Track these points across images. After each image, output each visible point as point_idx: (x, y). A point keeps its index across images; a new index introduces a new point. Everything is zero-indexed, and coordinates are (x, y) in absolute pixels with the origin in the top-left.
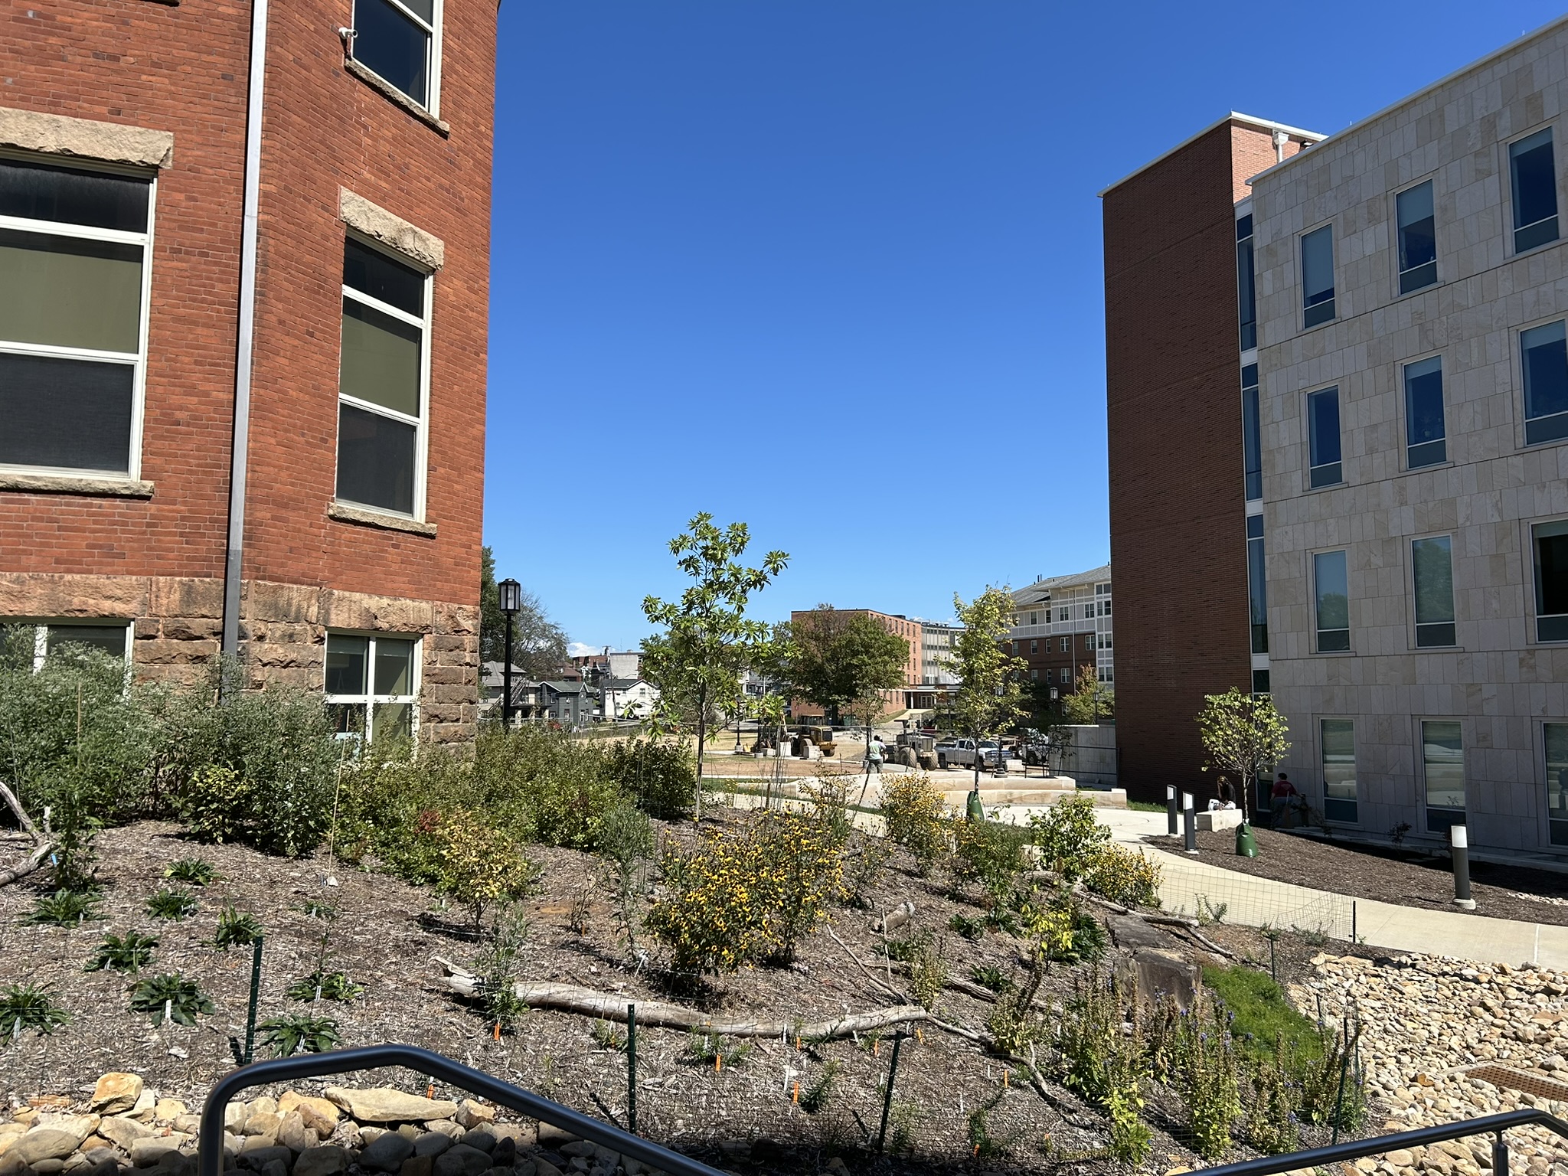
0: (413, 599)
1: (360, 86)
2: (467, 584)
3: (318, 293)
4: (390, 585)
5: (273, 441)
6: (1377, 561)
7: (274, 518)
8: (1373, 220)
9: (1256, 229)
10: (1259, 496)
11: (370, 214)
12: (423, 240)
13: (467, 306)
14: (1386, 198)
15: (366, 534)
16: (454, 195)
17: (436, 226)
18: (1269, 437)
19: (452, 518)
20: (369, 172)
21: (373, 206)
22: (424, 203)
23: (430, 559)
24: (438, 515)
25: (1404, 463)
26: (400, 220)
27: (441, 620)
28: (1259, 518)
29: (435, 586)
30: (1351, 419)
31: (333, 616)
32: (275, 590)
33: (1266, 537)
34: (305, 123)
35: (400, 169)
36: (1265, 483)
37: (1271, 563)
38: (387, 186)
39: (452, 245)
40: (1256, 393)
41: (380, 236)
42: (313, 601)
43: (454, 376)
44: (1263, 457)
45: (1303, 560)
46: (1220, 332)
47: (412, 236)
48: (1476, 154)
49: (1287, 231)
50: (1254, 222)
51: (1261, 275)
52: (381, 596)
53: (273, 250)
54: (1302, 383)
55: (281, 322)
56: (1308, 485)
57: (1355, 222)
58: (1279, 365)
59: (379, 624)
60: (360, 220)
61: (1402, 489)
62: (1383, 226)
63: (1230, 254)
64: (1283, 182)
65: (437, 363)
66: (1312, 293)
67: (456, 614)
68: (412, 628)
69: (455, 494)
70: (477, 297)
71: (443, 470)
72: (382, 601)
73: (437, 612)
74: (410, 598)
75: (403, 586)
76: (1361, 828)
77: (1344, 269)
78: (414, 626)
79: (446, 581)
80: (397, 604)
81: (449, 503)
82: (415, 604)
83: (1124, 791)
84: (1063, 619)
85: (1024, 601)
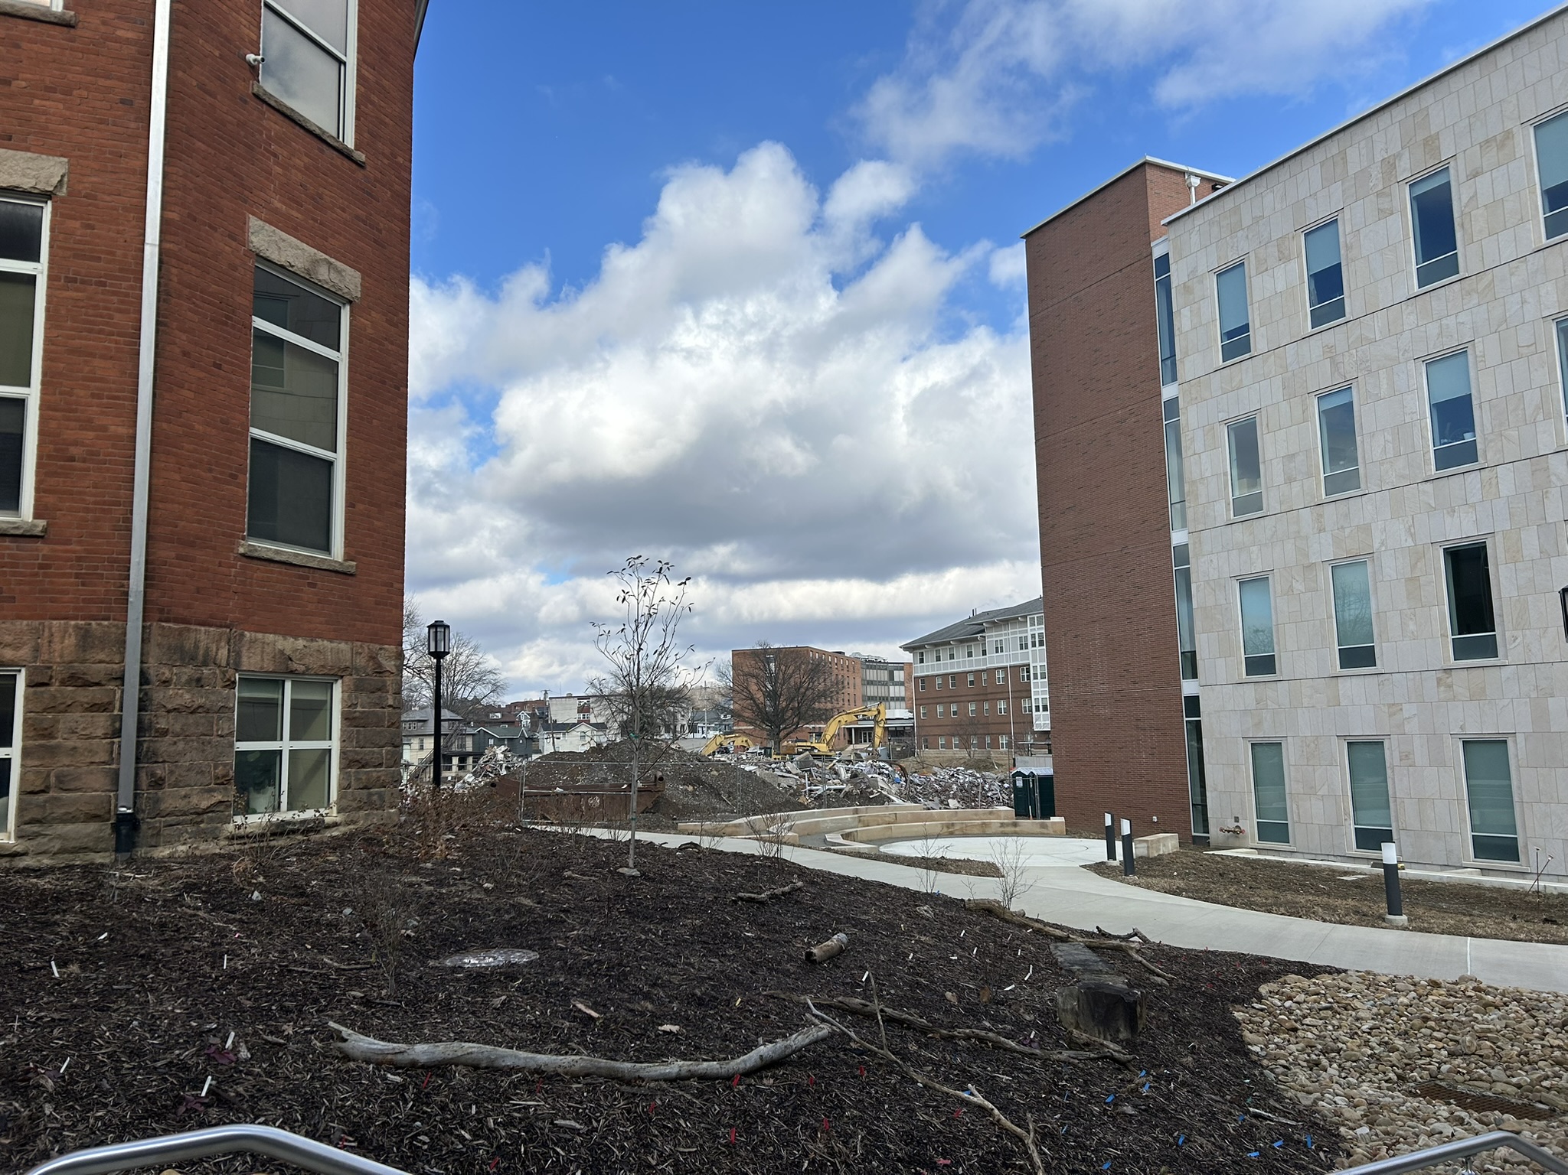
0: (331, 640)
1: (269, 114)
2: (389, 623)
3: (226, 324)
4: (305, 626)
5: (177, 477)
6: (1299, 586)
7: (178, 557)
8: (1284, 258)
9: (1173, 267)
10: (1184, 525)
11: (281, 244)
12: (339, 272)
13: (386, 339)
14: (1295, 237)
15: (280, 573)
16: (370, 225)
17: (352, 258)
18: (1192, 468)
19: (372, 556)
20: (280, 201)
21: (284, 235)
22: (340, 234)
23: (349, 598)
24: (357, 552)
25: (1321, 490)
26: (313, 250)
27: (361, 661)
28: (1184, 547)
29: (354, 626)
30: (1270, 448)
31: (244, 659)
32: (181, 632)
33: (1193, 566)
34: (210, 150)
35: (313, 199)
36: (1190, 513)
37: (1198, 591)
38: (299, 216)
39: (370, 277)
40: (1178, 426)
41: (293, 266)
42: (223, 644)
43: (373, 410)
44: (1186, 488)
45: (1228, 587)
46: (1141, 368)
47: (326, 267)
48: (1379, 194)
49: (1202, 269)
50: (1171, 261)
51: (1179, 311)
52: (296, 637)
53: (175, 279)
54: (1222, 416)
55: (185, 354)
56: (1230, 514)
57: (1266, 261)
58: (1199, 398)
59: (295, 666)
60: (270, 250)
61: (1322, 516)
62: (1293, 265)
63: (1149, 291)
64: (1197, 223)
65: (354, 397)
66: (1228, 329)
67: (377, 654)
68: (330, 670)
69: (375, 531)
70: (396, 330)
71: (361, 506)
72: (297, 642)
73: (357, 653)
74: (328, 639)
75: (319, 627)
76: (1293, 849)
77: (1257, 305)
78: (332, 667)
79: (366, 621)
80: (314, 645)
81: (368, 540)
82: (333, 645)
83: (1062, 819)
84: (997, 651)
85: (960, 635)
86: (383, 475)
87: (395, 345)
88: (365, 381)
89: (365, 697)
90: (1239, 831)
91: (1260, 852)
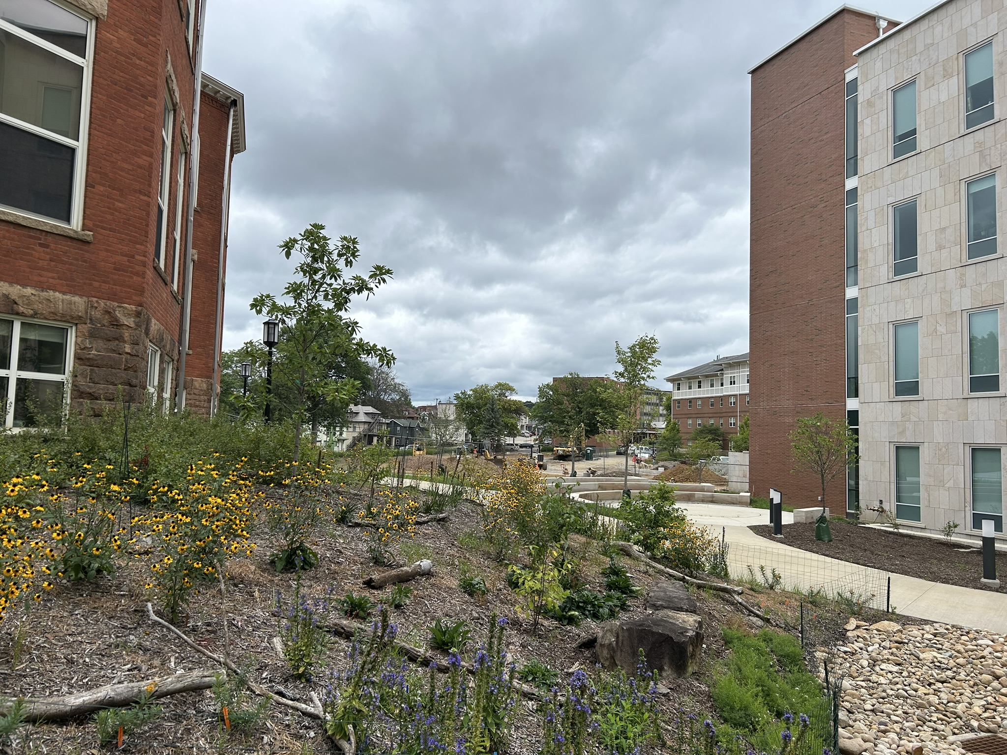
0: (64, 293)
2: (129, 287)
4: (36, 278)
6: (941, 329)
8: (947, 75)
9: (860, 88)
10: (856, 284)
13: (133, 55)
18: (864, 242)
19: (111, 230)
23: (85, 261)
24: (94, 225)
25: (965, 255)
27: (97, 314)
28: (855, 300)
29: (91, 285)
30: (925, 225)
33: (860, 314)
36: (860, 273)
37: (863, 332)
40: (855, 209)
43: (118, 112)
45: (886, 330)
49: (883, 88)
50: (859, 83)
51: (862, 120)
54: (891, 200)
56: (891, 274)
57: (933, 78)
58: (873, 187)
59: (22, 309)
61: (963, 275)
62: (955, 79)
63: (840, 108)
64: (881, 52)
65: (97, 97)
66: (899, 133)
67: (114, 311)
68: (61, 317)
69: (116, 210)
70: (145, 49)
71: (102, 188)
72: (24, 290)
73: (92, 307)
74: (60, 292)
75: (51, 280)
76: (923, 526)
77: (924, 113)
78: (63, 315)
79: (104, 282)
80: (44, 294)
81: (109, 217)
82: (65, 297)
83: (749, 494)
84: (731, 384)
85: (706, 372)
86: (126, 166)
87: (144, 61)
88: (108, 85)
89: (101, 344)
90: (882, 511)
91: (896, 526)
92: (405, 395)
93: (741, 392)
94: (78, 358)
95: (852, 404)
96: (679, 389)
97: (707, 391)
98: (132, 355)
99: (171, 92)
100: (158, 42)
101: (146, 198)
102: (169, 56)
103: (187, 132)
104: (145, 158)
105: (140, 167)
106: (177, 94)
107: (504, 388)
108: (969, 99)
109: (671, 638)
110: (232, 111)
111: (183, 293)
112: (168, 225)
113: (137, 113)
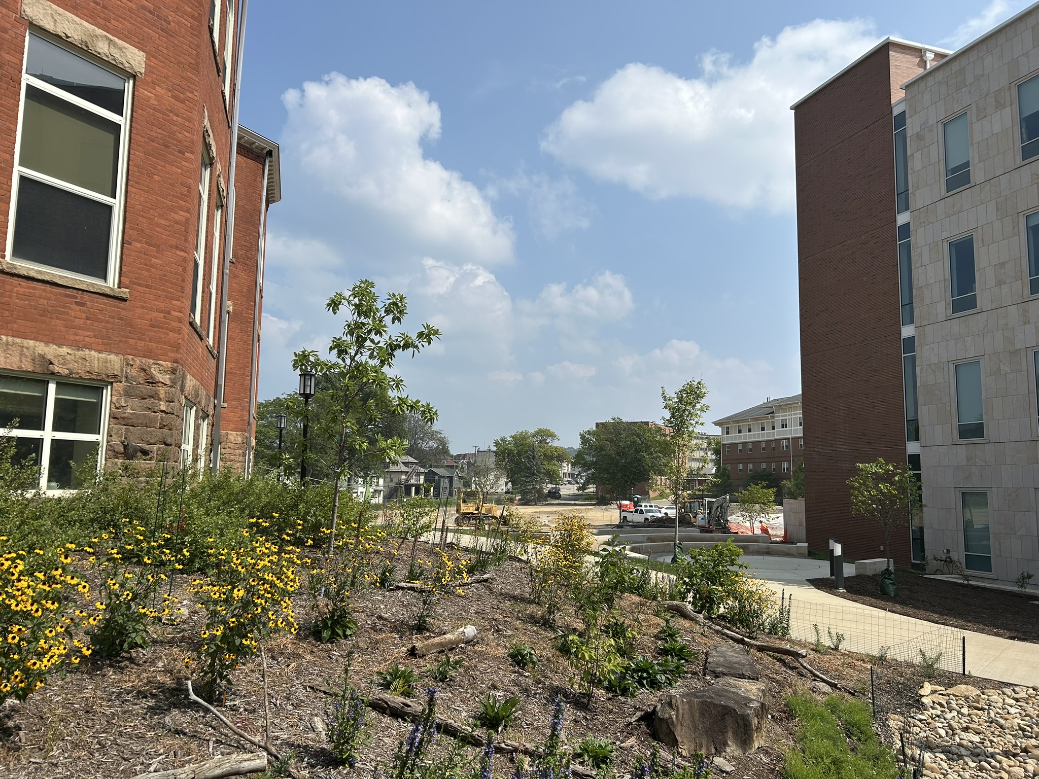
0: (100, 352)
2: (165, 343)
6: (1006, 368)
8: (999, 106)
9: (908, 121)
10: (912, 322)
11: (57, 17)
12: (115, 45)
13: (171, 111)
14: (1009, 89)
15: (44, 291)
16: (158, 16)
17: (136, 39)
18: (919, 278)
19: (147, 286)
21: (61, 10)
22: (124, 19)
23: (121, 319)
24: (130, 282)
25: (1027, 290)
26: (91, 27)
27: (133, 372)
28: (911, 339)
29: (126, 342)
30: (983, 259)
33: (917, 353)
36: (916, 312)
37: (921, 372)
39: (155, 58)
40: (908, 245)
41: (68, 37)
43: (155, 168)
44: (914, 293)
45: (946, 369)
46: (881, 201)
47: (106, 43)
49: (932, 121)
50: (907, 116)
51: (912, 155)
52: (60, 345)
54: (945, 235)
56: (950, 311)
57: (985, 109)
58: (926, 222)
59: (57, 369)
60: (45, 21)
61: (1026, 311)
62: (1008, 110)
63: (888, 142)
65: (134, 154)
66: (952, 165)
67: (150, 368)
68: (97, 376)
69: (152, 266)
70: (182, 105)
71: (139, 245)
72: (60, 349)
73: (128, 364)
74: (96, 351)
75: (87, 339)
76: (994, 576)
77: (977, 145)
78: (99, 374)
79: (140, 339)
80: (80, 353)
81: (145, 273)
82: (100, 355)
83: (806, 545)
84: (783, 427)
85: (756, 415)
86: (163, 222)
87: (182, 118)
88: (145, 142)
89: (136, 402)
90: (949, 561)
91: (966, 578)
92: (443, 443)
93: (794, 436)
94: (113, 417)
95: (912, 448)
96: (728, 433)
97: (757, 435)
98: (167, 413)
99: (207, 146)
100: (196, 99)
101: (182, 253)
102: (206, 111)
103: (223, 185)
104: (181, 213)
105: (177, 222)
106: (214, 148)
107: (544, 434)
108: (1023, 130)
109: (735, 710)
110: (267, 161)
111: (219, 347)
112: (204, 279)
113: (174, 169)
